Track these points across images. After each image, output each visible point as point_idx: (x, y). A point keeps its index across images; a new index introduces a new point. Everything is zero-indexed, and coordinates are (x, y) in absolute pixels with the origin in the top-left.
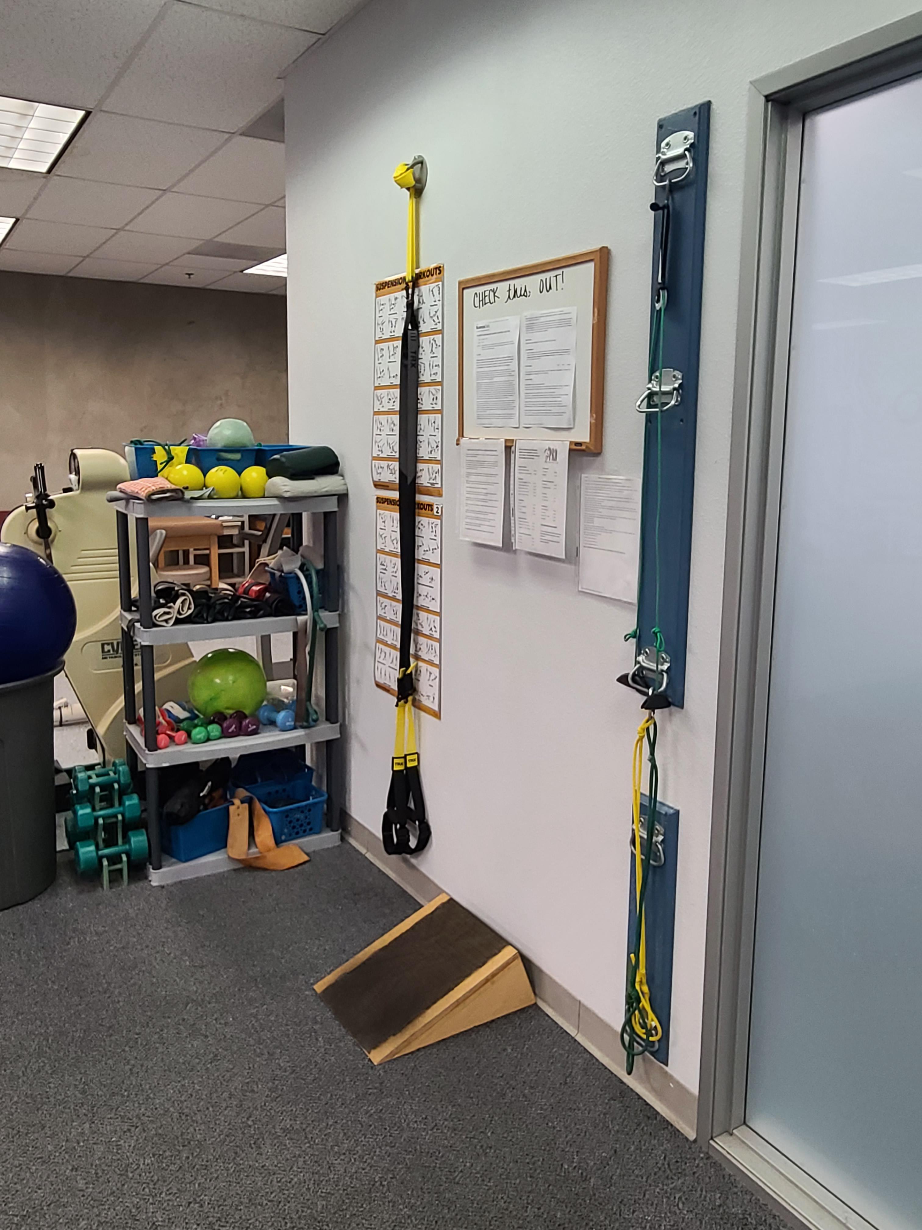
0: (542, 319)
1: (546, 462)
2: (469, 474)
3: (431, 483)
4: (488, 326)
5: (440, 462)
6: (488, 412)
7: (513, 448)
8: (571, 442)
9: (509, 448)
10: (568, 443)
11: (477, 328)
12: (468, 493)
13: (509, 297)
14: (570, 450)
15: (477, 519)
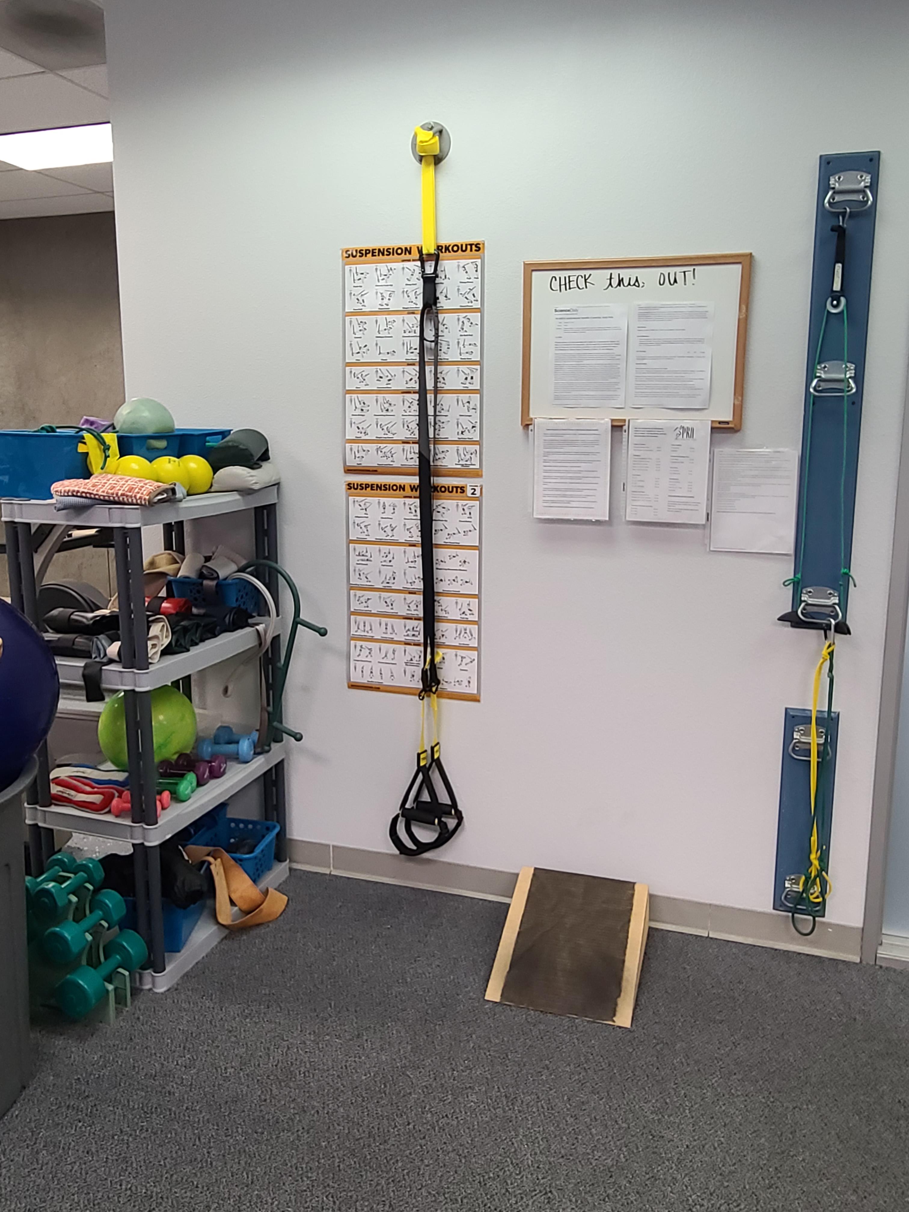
0: (662, 310)
1: (676, 439)
2: (546, 454)
3: (462, 465)
4: (576, 310)
5: (479, 443)
6: (574, 393)
7: (625, 428)
8: (712, 422)
9: (617, 427)
10: (710, 422)
11: (556, 311)
12: (546, 471)
13: (610, 284)
14: (712, 428)
15: (565, 496)
